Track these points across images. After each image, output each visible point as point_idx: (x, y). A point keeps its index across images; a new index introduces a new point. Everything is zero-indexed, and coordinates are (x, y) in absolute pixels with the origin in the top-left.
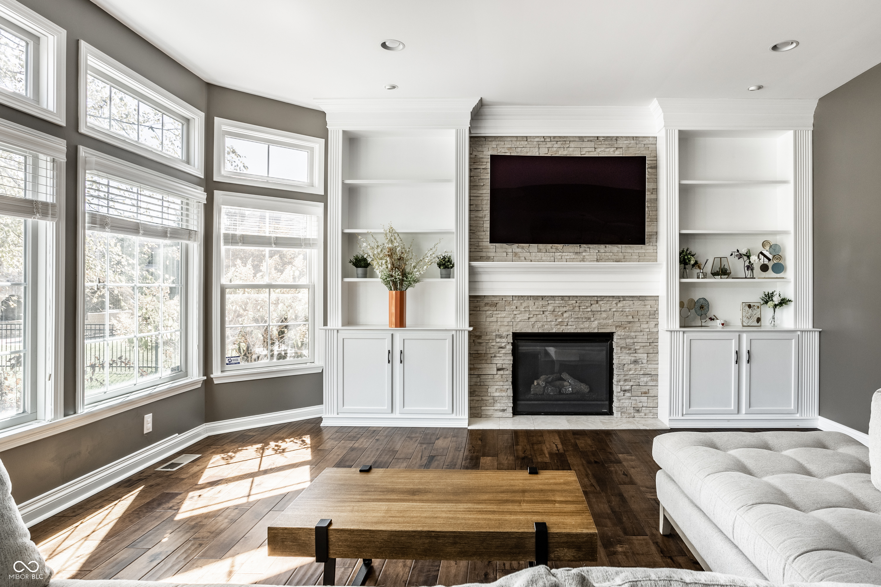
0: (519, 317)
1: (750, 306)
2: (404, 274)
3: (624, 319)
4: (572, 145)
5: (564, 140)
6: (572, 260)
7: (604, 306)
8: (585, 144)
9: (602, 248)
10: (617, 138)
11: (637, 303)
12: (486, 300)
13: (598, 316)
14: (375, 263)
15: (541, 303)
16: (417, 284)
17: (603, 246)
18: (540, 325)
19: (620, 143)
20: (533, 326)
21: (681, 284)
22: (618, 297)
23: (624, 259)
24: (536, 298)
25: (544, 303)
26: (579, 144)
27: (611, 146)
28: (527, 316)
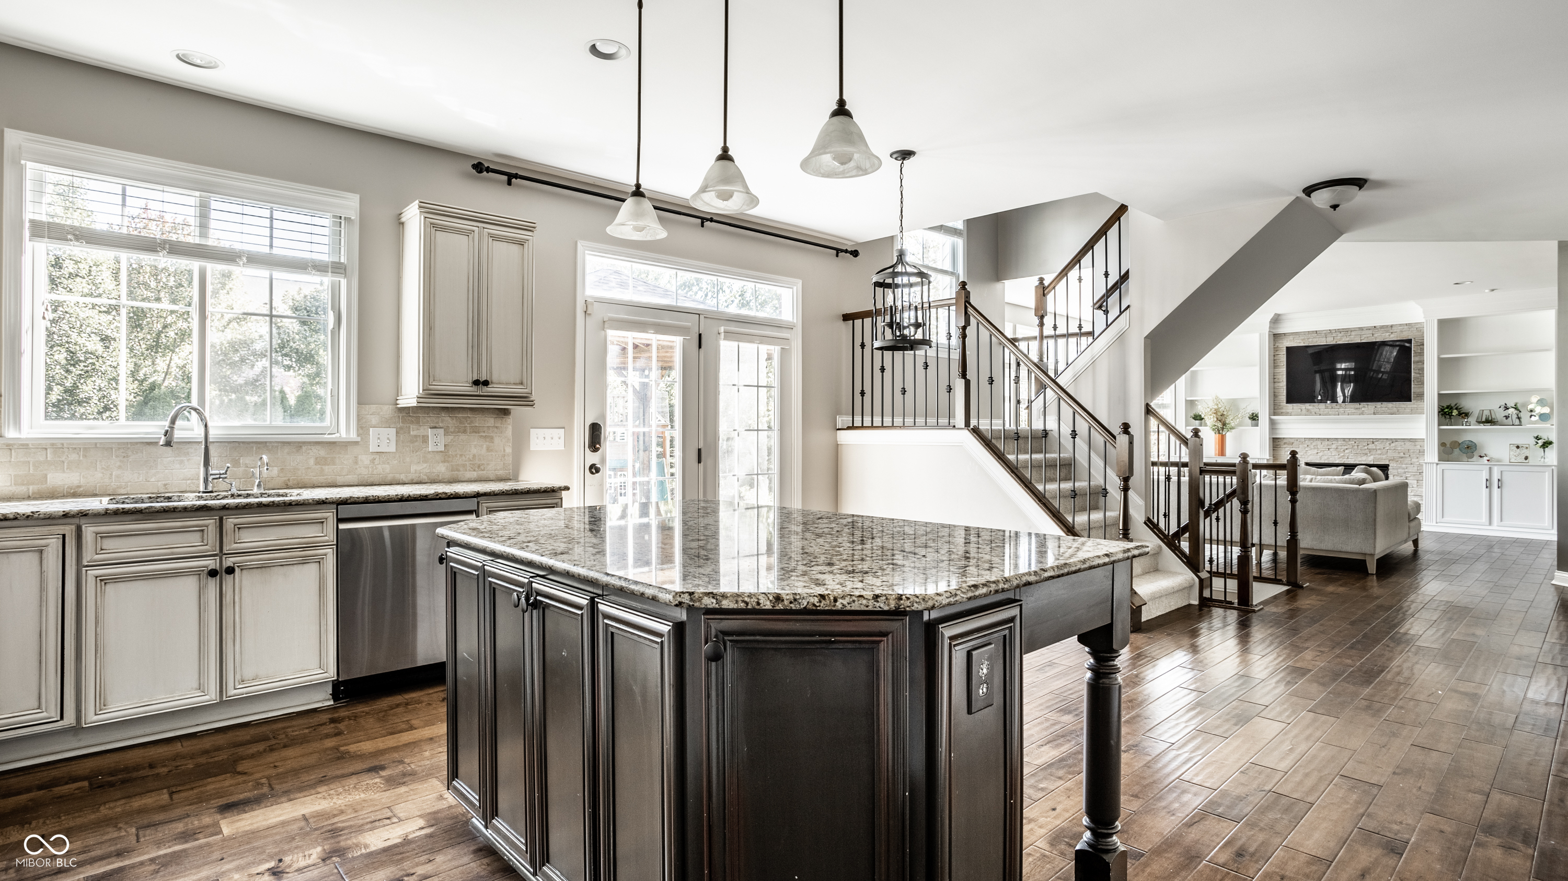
0: (1310, 452)
1: (1518, 447)
2: (1224, 424)
3: (1396, 455)
4: (1353, 333)
5: (1347, 331)
6: (1353, 414)
7: (1379, 445)
8: (1363, 332)
9: (1379, 404)
10: (1392, 326)
11: (1408, 444)
12: (1285, 441)
13: (1374, 452)
14: (1206, 418)
15: (1327, 443)
16: (1233, 431)
17: (1380, 403)
18: (1326, 457)
19: (1394, 329)
20: (1321, 458)
21: (1440, 431)
22: (1391, 439)
23: (1398, 413)
24: (1323, 439)
25: (1329, 443)
26: (1359, 333)
27: (1387, 332)
28: (1316, 451)
